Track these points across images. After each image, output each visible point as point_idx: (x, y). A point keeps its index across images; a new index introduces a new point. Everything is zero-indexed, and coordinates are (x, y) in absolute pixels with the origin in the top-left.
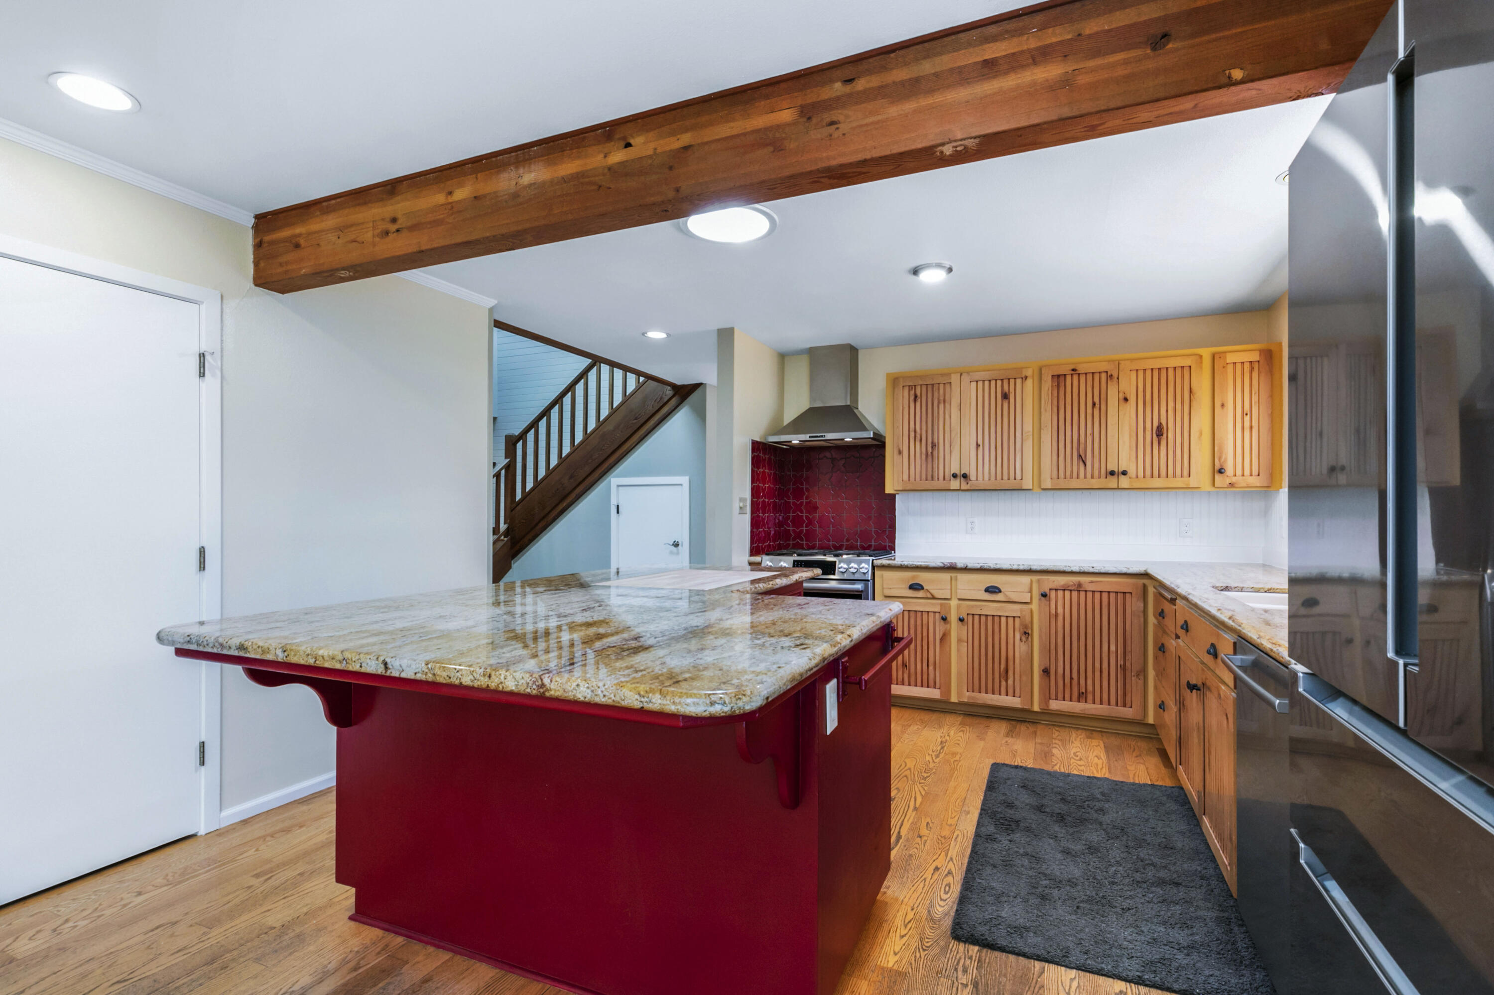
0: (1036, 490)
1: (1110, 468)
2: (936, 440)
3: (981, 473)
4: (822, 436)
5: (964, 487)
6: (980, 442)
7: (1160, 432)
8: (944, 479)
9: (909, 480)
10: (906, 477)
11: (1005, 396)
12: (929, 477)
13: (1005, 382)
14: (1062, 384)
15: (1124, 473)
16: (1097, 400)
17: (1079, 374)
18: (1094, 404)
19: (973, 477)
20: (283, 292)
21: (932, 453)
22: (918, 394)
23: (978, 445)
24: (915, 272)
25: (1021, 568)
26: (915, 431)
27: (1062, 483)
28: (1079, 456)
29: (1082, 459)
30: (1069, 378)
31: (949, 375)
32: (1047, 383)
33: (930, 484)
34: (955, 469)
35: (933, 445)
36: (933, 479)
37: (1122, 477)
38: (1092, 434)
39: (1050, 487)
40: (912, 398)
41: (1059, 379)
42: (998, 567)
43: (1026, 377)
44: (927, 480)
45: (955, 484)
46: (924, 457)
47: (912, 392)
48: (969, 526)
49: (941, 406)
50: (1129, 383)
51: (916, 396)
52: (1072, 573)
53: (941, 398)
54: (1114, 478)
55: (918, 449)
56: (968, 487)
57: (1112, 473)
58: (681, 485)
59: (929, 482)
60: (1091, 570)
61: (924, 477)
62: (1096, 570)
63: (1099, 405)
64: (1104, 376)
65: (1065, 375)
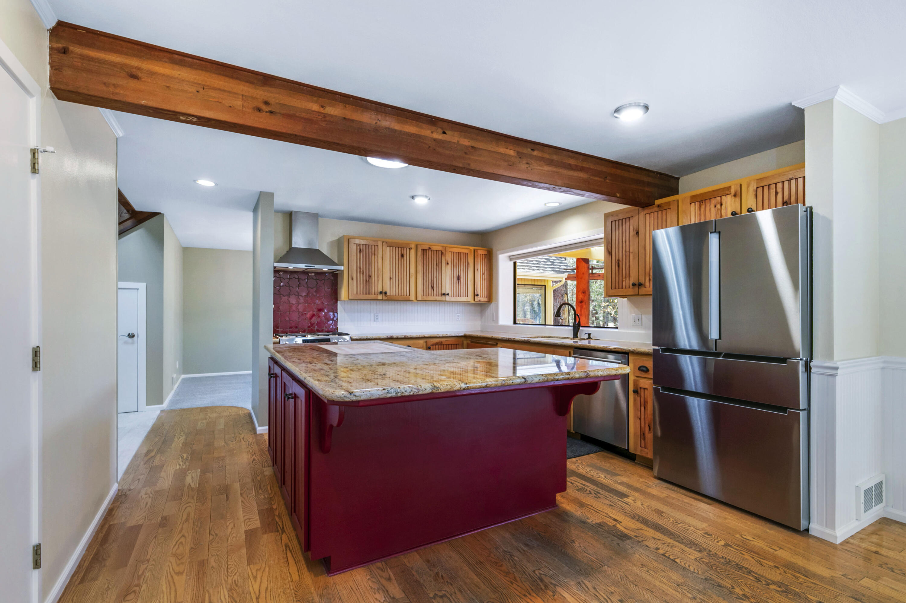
0: (415, 301)
1: (443, 292)
2: (371, 274)
3: (392, 291)
4: (313, 266)
5: (384, 298)
6: (391, 277)
7: (459, 278)
8: (375, 294)
9: (357, 294)
10: (355, 292)
11: (402, 256)
12: (367, 292)
13: (402, 249)
14: (425, 254)
15: (448, 294)
16: (438, 262)
17: (431, 250)
18: (437, 264)
19: (388, 294)
20: (59, 98)
21: (369, 280)
22: (362, 249)
23: (391, 278)
24: (413, 197)
25: (421, 336)
26: (360, 268)
27: (425, 298)
28: (432, 286)
29: (432, 288)
30: (427, 251)
31: (377, 241)
32: (420, 253)
33: (368, 296)
34: (380, 290)
35: (369, 276)
36: (369, 294)
37: (447, 296)
38: (436, 277)
39: (420, 299)
40: (359, 250)
41: (424, 251)
42: (411, 336)
43: (411, 248)
44: (366, 294)
45: (380, 297)
46: (365, 282)
47: (359, 247)
48: (376, 317)
49: (373, 257)
50: (449, 257)
51: (360, 250)
52: (440, 337)
53: (373, 253)
54: (443, 297)
55: (362, 278)
56: (386, 298)
57: (444, 294)
58: (138, 289)
59: (367, 295)
60: (446, 335)
61: (365, 293)
62: (448, 335)
63: (439, 265)
64: (440, 252)
65: (426, 250)
